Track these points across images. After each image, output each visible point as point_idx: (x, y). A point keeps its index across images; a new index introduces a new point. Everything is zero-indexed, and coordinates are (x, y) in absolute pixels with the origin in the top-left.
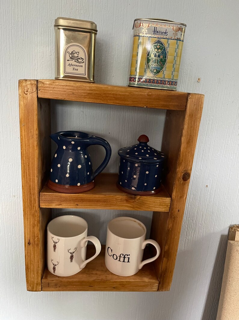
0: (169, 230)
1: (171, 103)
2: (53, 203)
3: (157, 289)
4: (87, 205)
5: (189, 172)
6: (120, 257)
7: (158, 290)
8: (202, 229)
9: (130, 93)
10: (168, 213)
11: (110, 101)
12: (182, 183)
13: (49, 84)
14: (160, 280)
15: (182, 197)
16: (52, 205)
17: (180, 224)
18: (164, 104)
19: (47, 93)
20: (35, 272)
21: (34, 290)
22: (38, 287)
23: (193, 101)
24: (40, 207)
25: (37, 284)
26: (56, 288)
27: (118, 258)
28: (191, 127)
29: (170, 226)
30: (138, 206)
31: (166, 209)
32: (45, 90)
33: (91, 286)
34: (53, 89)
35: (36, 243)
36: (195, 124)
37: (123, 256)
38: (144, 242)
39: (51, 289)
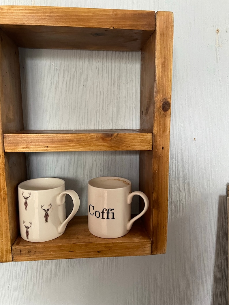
0: (154, 173)
1: (138, 23)
2: (19, 146)
3: (150, 252)
4: (58, 147)
5: (169, 100)
6: (103, 212)
7: (152, 253)
8: (197, 189)
9: (94, 13)
10: (151, 151)
11: (73, 24)
12: (163, 114)
13: (7, 9)
14: (152, 238)
15: (164, 131)
16: (18, 148)
17: (167, 165)
18: (132, 24)
19: (5, 18)
20: (3, 235)
21: (4, 260)
22: (8, 255)
23: (162, 18)
24: (5, 151)
25: (7, 252)
26: (30, 256)
27: (101, 214)
28: (164, 48)
29: (156, 167)
30: (116, 145)
31: (148, 147)
32: (3, 15)
33: (72, 251)
34: (12, 14)
35: (3, 198)
36: (168, 44)
37: (106, 212)
38: (129, 194)
39: (23, 258)
